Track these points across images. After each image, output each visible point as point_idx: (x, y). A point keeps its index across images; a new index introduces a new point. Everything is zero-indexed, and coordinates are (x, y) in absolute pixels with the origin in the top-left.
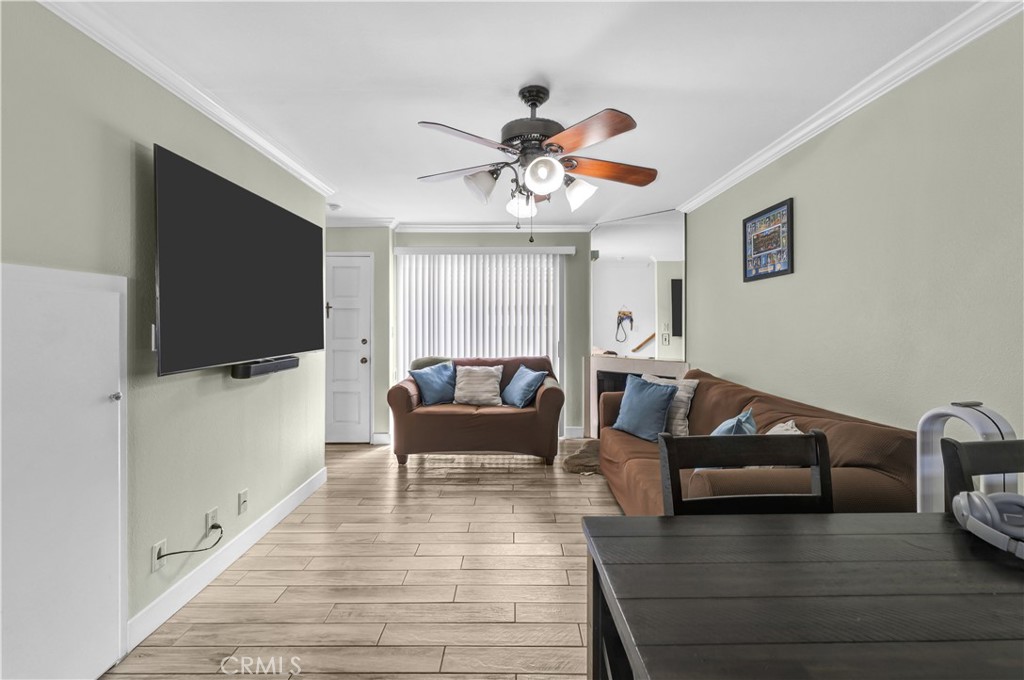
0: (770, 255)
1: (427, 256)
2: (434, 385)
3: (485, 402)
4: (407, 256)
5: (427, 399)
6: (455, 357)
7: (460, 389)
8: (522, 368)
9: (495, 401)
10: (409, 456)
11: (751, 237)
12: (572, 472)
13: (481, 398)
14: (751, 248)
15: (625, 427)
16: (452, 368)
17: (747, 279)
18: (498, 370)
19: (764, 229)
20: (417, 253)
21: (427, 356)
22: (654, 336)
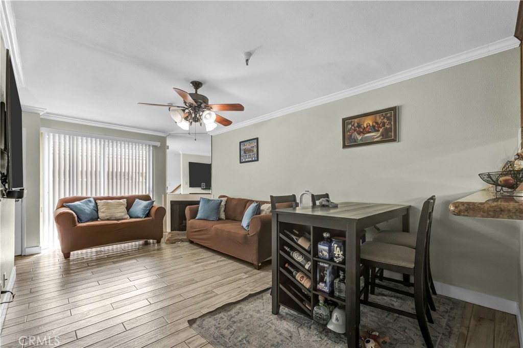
0: (250, 155)
1: (67, 137)
2: (86, 211)
3: (120, 218)
4: (51, 134)
5: (83, 219)
6: (94, 195)
7: (103, 212)
8: (137, 200)
9: (126, 217)
10: (72, 253)
11: (243, 148)
12: (172, 243)
13: (116, 216)
14: (242, 152)
15: (203, 217)
16: (94, 202)
17: (241, 162)
18: (124, 201)
19: (248, 146)
20: (60, 134)
21: (71, 196)
22: (180, 185)
